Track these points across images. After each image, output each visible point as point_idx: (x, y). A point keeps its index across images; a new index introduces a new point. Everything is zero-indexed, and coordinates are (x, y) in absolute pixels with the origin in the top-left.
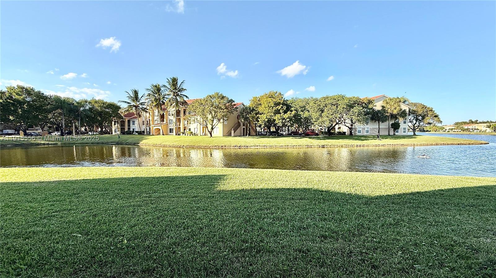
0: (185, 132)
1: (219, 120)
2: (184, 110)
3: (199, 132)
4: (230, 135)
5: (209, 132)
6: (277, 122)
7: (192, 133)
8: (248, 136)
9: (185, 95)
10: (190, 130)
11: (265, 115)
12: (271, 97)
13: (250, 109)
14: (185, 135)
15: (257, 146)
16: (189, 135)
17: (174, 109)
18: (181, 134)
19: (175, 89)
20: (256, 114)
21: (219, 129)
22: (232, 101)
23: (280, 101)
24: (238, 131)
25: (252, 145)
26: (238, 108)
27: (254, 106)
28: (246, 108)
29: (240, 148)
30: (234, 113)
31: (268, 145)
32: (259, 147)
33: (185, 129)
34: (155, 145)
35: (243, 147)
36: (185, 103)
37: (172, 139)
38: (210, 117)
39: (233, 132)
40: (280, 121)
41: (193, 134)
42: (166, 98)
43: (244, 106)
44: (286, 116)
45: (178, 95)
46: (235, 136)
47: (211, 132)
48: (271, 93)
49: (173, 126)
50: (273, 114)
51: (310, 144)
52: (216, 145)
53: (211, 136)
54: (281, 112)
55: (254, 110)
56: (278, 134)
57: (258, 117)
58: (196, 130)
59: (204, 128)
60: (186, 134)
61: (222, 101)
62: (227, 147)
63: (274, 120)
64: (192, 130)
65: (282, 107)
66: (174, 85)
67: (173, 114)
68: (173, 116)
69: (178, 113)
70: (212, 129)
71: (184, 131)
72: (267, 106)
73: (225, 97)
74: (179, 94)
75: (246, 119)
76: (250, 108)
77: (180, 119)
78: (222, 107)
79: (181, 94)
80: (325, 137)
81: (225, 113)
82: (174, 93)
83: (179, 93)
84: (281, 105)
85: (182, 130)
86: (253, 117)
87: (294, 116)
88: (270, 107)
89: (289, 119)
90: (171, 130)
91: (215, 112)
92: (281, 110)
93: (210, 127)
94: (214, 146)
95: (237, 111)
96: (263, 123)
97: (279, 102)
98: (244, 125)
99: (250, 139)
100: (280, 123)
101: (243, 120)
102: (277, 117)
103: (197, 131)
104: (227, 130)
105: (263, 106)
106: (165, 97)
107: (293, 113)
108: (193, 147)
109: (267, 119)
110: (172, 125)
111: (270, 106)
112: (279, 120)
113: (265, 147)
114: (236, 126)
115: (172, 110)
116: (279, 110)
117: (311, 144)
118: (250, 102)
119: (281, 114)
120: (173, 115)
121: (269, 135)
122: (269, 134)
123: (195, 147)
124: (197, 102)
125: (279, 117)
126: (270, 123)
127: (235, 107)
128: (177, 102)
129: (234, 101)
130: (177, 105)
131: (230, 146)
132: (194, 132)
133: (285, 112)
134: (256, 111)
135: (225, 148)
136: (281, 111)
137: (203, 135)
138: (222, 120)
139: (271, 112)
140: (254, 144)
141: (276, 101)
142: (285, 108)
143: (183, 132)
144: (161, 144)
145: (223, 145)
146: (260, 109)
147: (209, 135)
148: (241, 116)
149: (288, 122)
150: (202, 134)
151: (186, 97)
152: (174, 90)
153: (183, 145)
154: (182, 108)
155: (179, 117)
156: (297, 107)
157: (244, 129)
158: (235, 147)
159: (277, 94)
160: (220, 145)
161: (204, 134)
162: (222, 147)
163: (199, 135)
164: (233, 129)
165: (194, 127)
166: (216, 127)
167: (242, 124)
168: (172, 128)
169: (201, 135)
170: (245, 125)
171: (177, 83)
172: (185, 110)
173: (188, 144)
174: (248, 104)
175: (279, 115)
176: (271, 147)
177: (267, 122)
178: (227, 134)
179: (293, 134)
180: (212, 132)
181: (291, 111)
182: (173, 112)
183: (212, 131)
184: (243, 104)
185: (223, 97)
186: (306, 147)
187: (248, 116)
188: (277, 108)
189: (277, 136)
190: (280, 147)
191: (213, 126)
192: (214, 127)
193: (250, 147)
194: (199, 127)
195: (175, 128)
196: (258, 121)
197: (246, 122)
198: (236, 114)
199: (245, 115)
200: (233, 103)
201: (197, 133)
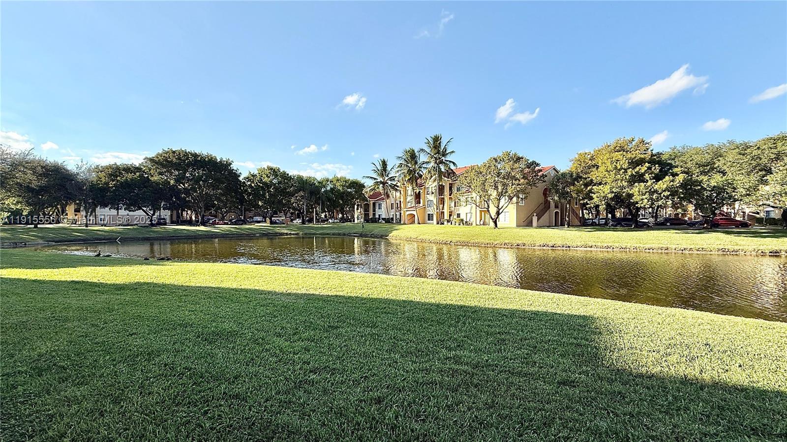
0: (451, 219)
1: (511, 198)
2: (450, 184)
3: (473, 219)
4: (529, 224)
5: (493, 219)
6: (636, 198)
7: (462, 220)
8: (566, 226)
9: (450, 162)
10: (459, 215)
11: (608, 187)
12: (622, 149)
13: (571, 176)
14: (451, 224)
15: (591, 247)
16: (457, 224)
17: (436, 183)
18: (446, 223)
19: (437, 153)
20: (586, 185)
21: (510, 215)
22: (535, 164)
23: (642, 156)
24: (546, 215)
25: (579, 244)
26: (546, 176)
27: (579, 171)
28: (564, 175)
29: (554, 248)
30: (537, 185)
31: (617, 245)
32: (596, 249)
33: (450, 215)
34: (409, 240)
35: (559, 248)
36: (450, 174)
37: (431, 231)
38: (494, 194)
39: (535, 219)
40: (644, 197)
41: (464, 222)
42: (424, 168)
43: (558, 172)
44: (662, 185)
45: (441, 162)
46: (540, 227)
47: (496, 220)
48: (620, 142)
49: (432, 210)
50: (625, 184)
51: (731, 248)
52: (507, 241)
53: (496, 226)
54: (648, 179)
55: (581, 177)
56: (637, 224)
57: (590, 191)
58: (469, 215)
59: (483, 213)
60: (453, 222)
61: (517, 165)
62: (528, 247)
63: (630, 196)
64: (463, 216)
65: (649, 168)
66: (435, 147)
67: (434, 191)
68: (433, 195)
69: (441, 189)
70: (498, 214)
71: (450, 218)
72: (610, 168)
73: (523, 158)
74: (442, 160)
75: (564, 195)
76: (572, 174)
77: (443, 198)
78: (518, 176)
79: (445, 160)
80: (777, 231)
81: (523, 186)
82: (436, 158)
83: (443, 158)
84: (647, 165)
85: (446, 217)
86: (579, 192)
87: (684, 185)
88: (620, 170)
89: (669, 193)
90: (430, 217)
91: (504, 185)
92: (647, 175)
93: (493, 211)
94: (503, 244)
95: (545, 182)
96: (603, 202)
97: (641, 158)
98: (556, 207)
99: (574, 232)
100: (646, 200)
101: (556, 198)
102: (637, 189)
103: (471, 217)
104: (523, 217)
105: (601, 169)
106: (423, 166)
107: (681, 178)
108: (465, 244)
109: (613, 195)
110: (432, 208)
111: (619, 167)
112: (643, 194)
113: (609, 250)
114: (541, 207)
115: (432, 185)
116: (643, 175)
117: (736, 248)
118: (571, 164)
119: (647, 182)
120: (433, 193)
121: (612, 225)
122: (615, 223)
123: (470, 244)
124: (473, 171)
125: (641, 188)
126: (620, 200)
127: (540, 174)
128: (440, 172)
129: (538, 165)
130: (440, 176)
131: (533, 245)
132: (465, 220)
133: (658, 178)
134: (586, 178)
135: (524, 247)
136: (647, 176)
137: (481, 225)
138: (515, 199)
139: (622, 180)
140: (583, 243)
141: (633, 157)
142: (656, 169)
143: (448, 218)
144: (416, 238)
145: (520, 242)
146: (595, 175)
147: (492, 224)
148: (553, 191)
149: (667, 197)
150: (478, 223)
151: (454, 163)
152: (435, 154)
153: (450, 239)
154: (446, 182)
155: (443, 197)
156: (689, 165)
157: (556, 213)
158: (544, 248)
159: (634, 143)
160: (515, 242)
161: (482, 223)
162: (518, 245)
163: (474, 224)
164: (535, 214)
165: (464, 211)
166: (505, 211)
167: (552, 204)
168: (432, 213)
169: (477, 225)
170: (559, 207)
171: (440, 144)
172: (452, 184)
173: (458, 239)
174: (565, 167)
175: (642, 184)
176: (623, 249)
177: (611, 199)
178: (525, 223)
179: (668, 224)
180: (498, 220)
181: (674, 175)
182: (433, 188)
183: (497, 218)
184: (554, 169)
185: (519, 159)
186: (720, 253)
187: (567, 189)
188: (637, 169)
189: (635, 227)
191: (499, 210)
192: (501, 211)
193: (576, 249)
194: (473, 211)
195: (436, 213)
196: (592, 198)
197: (563, 201)
198: (541, 186)
199: (560, 187)
200: (537, 168)
201: (471, 221)
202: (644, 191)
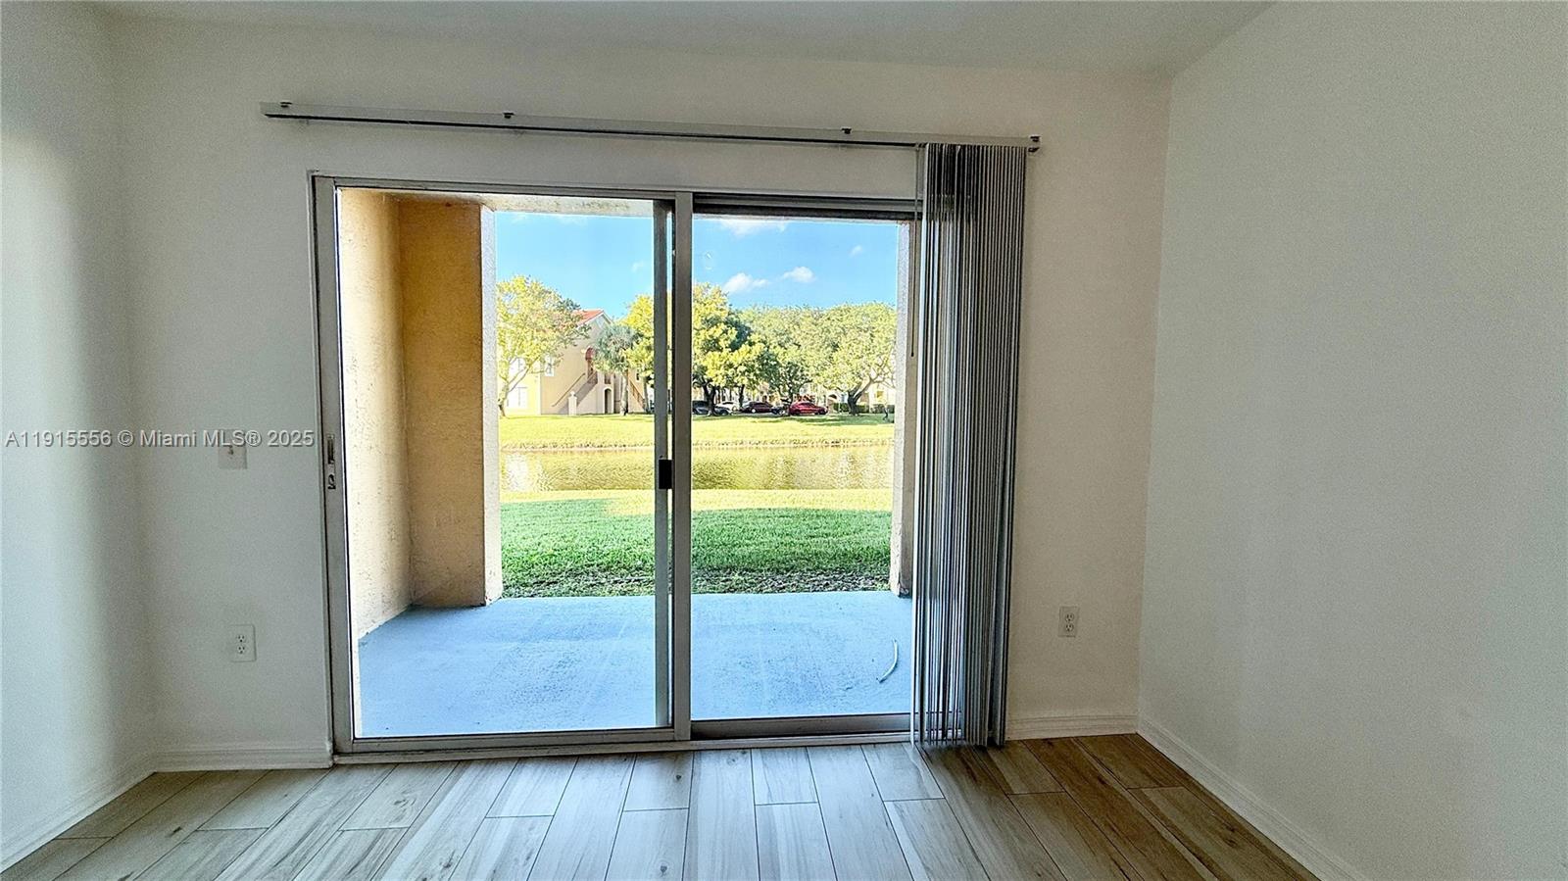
1: (530, 364)
4: (563, 410)
6: (709, 375)
8: (622, 413)
13: (629, 332)
21: (529, 393)
22: (571, 305)
23: (718, 313)
24: (590, 398)
25: (638, 440)
26: (590, 328)
27: (640, 325)
28: (617, 329)
29: (602, 449)
30: (576, 342)
35: (610, 448)
39: (573, 400)
40: (718, 372)
43: (609, 323)
44: (737, 358)
46: (581, 415)
47: (502, 402)
50: (697, 352)
51: (802, 439)
52: (524, 441)
53: (504, 415)
54: (724, 347)
55: (642, 336)
56: (713, 410)
61: (539, 304)
62: (561, 449)
65: (725, 332)
70: (506, 390)
73: (550, 293)
75: (617, 362)
76: (629, 328)
78: (542, 324)
80: (842, 419)
81: (552, 343)
84: (723, 326)
86: (639, 359)
87: (760, 358)
89: (745, 368)
91: (519, 338)
92: (722, 340)
94: (518, 445)
95: (587, 337)
97: (716, 316)
98: (607, 381)
100: (720, 377)
101: (606, 367)
102: (711, 362)
104: (553, 396)
107: (758, 348)
112: (718, 368)
114: (583, 382)
116: (717, 341)
117: (806, 438)
118: (628, 311)
119: (721, 351)
125: (716, 359)
129: (576, 307)
131: (569, 446)
133: (734, 347)
135: (555, 449)
136: (722, 343)
138: (537, 365)
140: (644, 439)
141: (707, 313)
142: (733, 334)
145: (547, 441)
148: (601, 354)
149: (743, 374)
156: (767, 332)
157: (607, 392)
158: (588, 449)
159: (709, 291)
160: (538, 441)
162: (544, 447)
164: (573, 393)
166: (520, 385)
167: (601, 378)
170: (612, 381)
175: (717, 353)
178: (556, 409)
179: (754, 411)
180: (505, 402)
181: (751, 344)
183: (504, 399)
184: (603, 316)
185: (544, 293)
186: (792, 445)
187: (622, 353)
188: (711, 332)
189: (712, 414)
190: (721, 446)
191: (509, 383)
192: (511, 386)
193: (634, 448)
197: (617, 372)
198: (583, 345)
199: (612, 349)
200: (575, 313)
202: (719, 363)
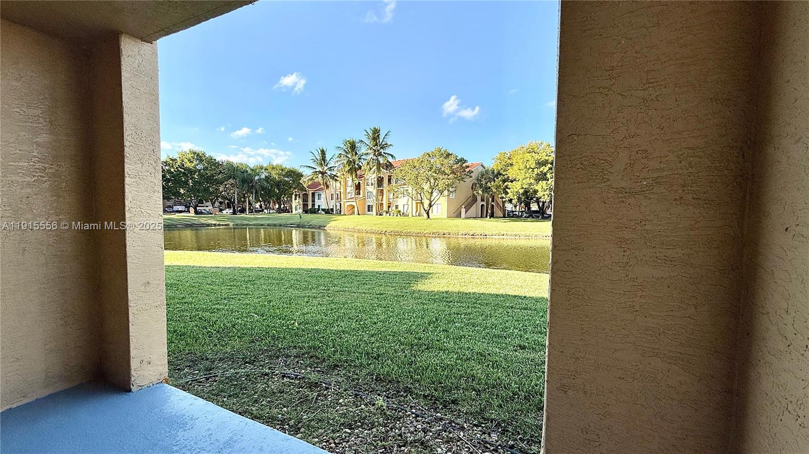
0: (390, 210)
1: (441, 192)
2: (389, 176)
3: (410, 210)
4: (459, 216)
5: (426, 211)
6: (539, 194)
7: (399, 212)
9: (390, 154)
10: (397, 207)
11: (520, 183)
12: (532, 151)
13: (493, 173)
14: (390, 215)
15: (503, 235)
16: (395, 215)
17: (374, 175)
18: (384, 214)
19: (376, 145)
20: (504, 181)
21: (442, 206)
22: (463, 161)
23: (547, 158)
24: (473, 208)
25: (494, 233)
26: (472, 172)
27: (499, 168)
28: (487, 172)
29: (473, 236)
30: (465, 180)
31: (523, 233)
32: (506, 237)
33: (389, 207)
34: (346, 230)
35: (478, 236)
36: (389, 166)
37: (370, 221)
38: (426, 187)
39: (463, 210)
40: (545, 193)
41: (401, 213)
42: (364, 159)
43: (485, 168)
45: (380, 154)
46: (466, 218)
47: (428, 211)
48: (532, 144)
49: (371, 202)
50: (533, 181)
52: (435, 231)
53: (429, 217)
54: (549, 177)
55: (501, 174)
56: (543, 216)
57: (506, 187)
58: (406, 207)
59: (419, 205)
60: (392, 214)
61: (446, 161)
62: (452, 236)
63: (536, 192)
64: (401, 208)
65: (551, 169)
66: (375, 139)
67: (373, 182)
68: (373, 186)
69: (380, 181)
70: (430, 206)
71: (388, 209)
72: (522, 167)
73: (451, 155)
74: (381, 152)
75: (487, 189)
76: (494, 171)
77: (383, 190)
78: (447, 172)
79: (384, 153)
81: (451, 181)
82: (375, 151)
83: (382, 150)
84: (550, 165)
85: (385, 208)
86: (498, 187)
88: (529, 169)
90: (370, 208)
91: (435, 179)
92: (548, 174)
93: (426, 203)
94: (432, 233)
95: (471, 177)
96: (515, 197)
97: (545, 160)
98: (482, 200)
99: (492, 222)
100: (546, 196)
101: (480, 192)
102: (541, 187)
103: (408, 209)
104: (454, 208)
105: (516, 167)
106: (363, 157)
108: (399, 234)
109: (523, 190)
110: (372, 199)
111: (528, 167)
112: (545, 191)
113: (516, 237)
114: (469, 200)
115: (372, 177)
116: (545, 174)
118: (493, 161)
119: (548, 180)
120: (372, 184)
121: (526, 217)
122: (528, 215)
123: (402, 234)
124: (408, 165)
125: (544, 185)
126: (528, 197)
127: (467, 170)
128: (379, 164)
129: (465, 161)
130: (379, 170)
131: (456, 234)
132: (402, 211)
134: (504, 175)
135: (449, 236)
137: (416, 216)
138: (446, 192)
139: (530, 178)
140: (497, 232)
141: (539, 158)
143: (387, 210)
144: (354, 228)
145: (446, 232)
146: (511, 173)
147: (425, 215)
148: (478, 185)
150: (414, 214)
151: (392, 156)
152: (374, 146)
153: (385, 230)
154: (385, 173)
155: (381, 188)
157: (482, 206)
158: (466, 236)
159: (543, 145)
160: (441, 231)
161: (417, 214)
162: (444, 234)
163: (410, 215)
164: (463, 206)
165: (402, 202)
166: (437, 203)
167: (479, 198)
168: (372, 204)
169: (413, 216)
170: (485, 200)
171: (378, 136)
172: (391, 176)
173: (392, 229)
174: (491, 164)
175: (544, 182)
176: (527, 237)
177: (522, 194)
178: (454, 215)
180: (430, 211)
182: (373, 180)
183: (429, 210)
184: (482, 165)
185: (448, 155)
187: (489, 184)
188: (541, 169)
189: (542, 218)
190: (545, 238)
191: (431, 202)
192: (432, 203)
193: (491, 237)
194: (410, 203)
195: (375, 204)
196: (507, 193)
197: (486, 195)
198: (469, 181)
199: (484, 182)
200: (464, 165)
201: (408, 212)
202: (546, 188)
